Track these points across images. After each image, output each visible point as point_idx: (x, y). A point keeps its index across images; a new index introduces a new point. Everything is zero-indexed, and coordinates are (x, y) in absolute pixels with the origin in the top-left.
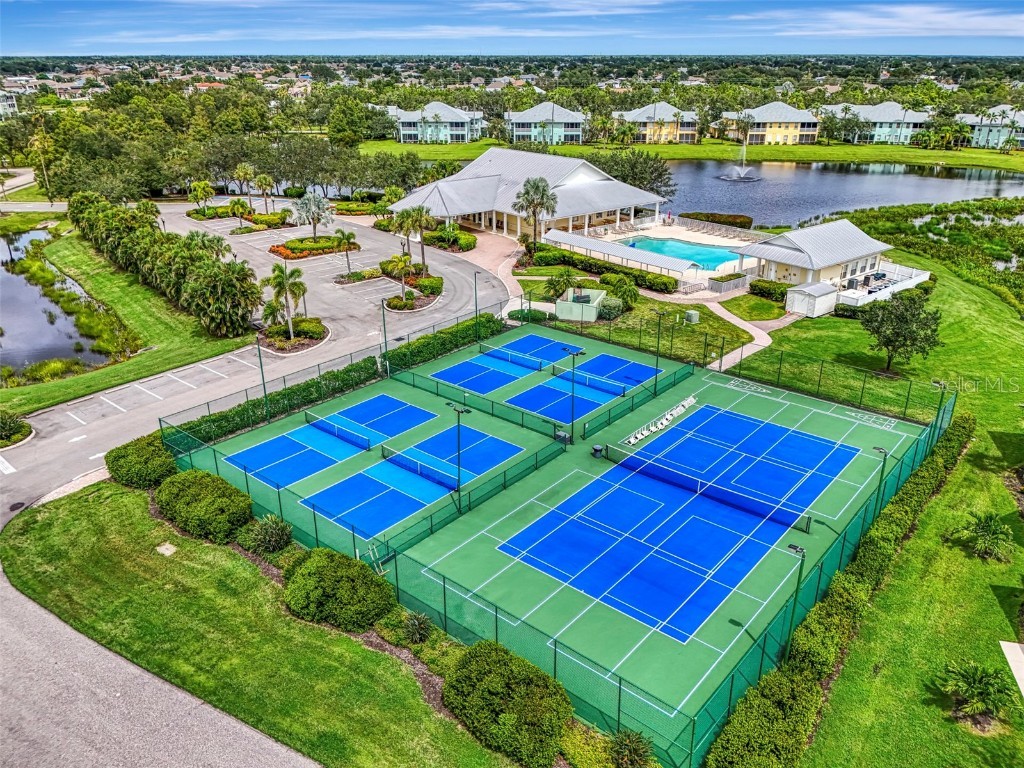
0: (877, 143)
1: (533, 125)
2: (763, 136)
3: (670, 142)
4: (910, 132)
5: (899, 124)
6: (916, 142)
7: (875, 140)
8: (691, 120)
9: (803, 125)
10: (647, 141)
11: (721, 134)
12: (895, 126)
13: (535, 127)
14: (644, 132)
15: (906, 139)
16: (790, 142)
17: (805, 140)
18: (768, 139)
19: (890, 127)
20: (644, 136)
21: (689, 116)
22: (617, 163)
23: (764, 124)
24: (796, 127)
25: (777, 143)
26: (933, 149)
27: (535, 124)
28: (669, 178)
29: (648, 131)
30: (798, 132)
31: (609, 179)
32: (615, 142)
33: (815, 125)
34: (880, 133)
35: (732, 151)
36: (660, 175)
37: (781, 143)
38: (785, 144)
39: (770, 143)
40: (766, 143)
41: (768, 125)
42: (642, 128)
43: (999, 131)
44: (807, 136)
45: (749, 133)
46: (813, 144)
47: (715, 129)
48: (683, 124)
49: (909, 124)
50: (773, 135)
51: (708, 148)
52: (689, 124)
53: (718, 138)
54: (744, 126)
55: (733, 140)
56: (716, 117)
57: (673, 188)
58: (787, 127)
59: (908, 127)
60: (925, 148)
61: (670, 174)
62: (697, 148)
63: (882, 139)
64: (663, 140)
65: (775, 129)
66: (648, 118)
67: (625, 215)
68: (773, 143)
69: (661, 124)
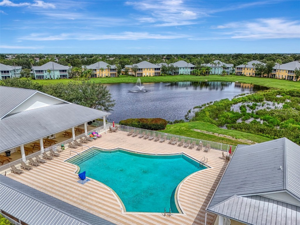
0: (180, 75)
1: (44, 71)
2: (142, 73)
3: (107, 77)
4: (189, 70)
5: (186, 68)
6: (192, 74)
7: (179, 73)
8: (114, 68)
9: (155, 69)
10: (97, 76)
11: (126, 74)
12: (185, 68)
13: (46, 72)
14: (95, 73)
15: (189, 73)
16: (152, 75)
17: (157, 74)
18: (144, 74)
19: (184, 69)
20: (96, 74)
21: (113, 67)
22: (73, 90)
23: (142, 69)
24: (153, 70)
25: (147, 76)
26: (200, 76)
27: (45, 70)
28: (110, 97)
29: (97, 73)
30: (154, 71)
31: (64, 103)
32: (83, 77)
33: (159, 69)
34: (181, 71)
35: (132, 79)
36: (104, 95)
37: (149, 76)
38: (150, 76)
39: (145, 76)
40: (143, 76)
41: (143, 69)
42: (94, 72)
43: (218, 69)
44: (157, 73)
45: (137, 72)
46: (159, 76)
47: (123, 71)
48: (111, 70)
49: (189, 67)
50: (145, 73)
51: (122, 79)
52: (113, 70)
53: (125, 74)
54: (135, 70)
55: (131, 75)
56: (123, 67)
57: (112, 103)
58: (150, 70)
59: (189, 69)
60: (197, 75)
61: (110, 94)
62: (118, 79)
63: (182, 73)
64: (104, 76)
65: (146, 70)
66: (96, 67)
67: (79, 130)
68: (146, 76)
69: (102, 70)
